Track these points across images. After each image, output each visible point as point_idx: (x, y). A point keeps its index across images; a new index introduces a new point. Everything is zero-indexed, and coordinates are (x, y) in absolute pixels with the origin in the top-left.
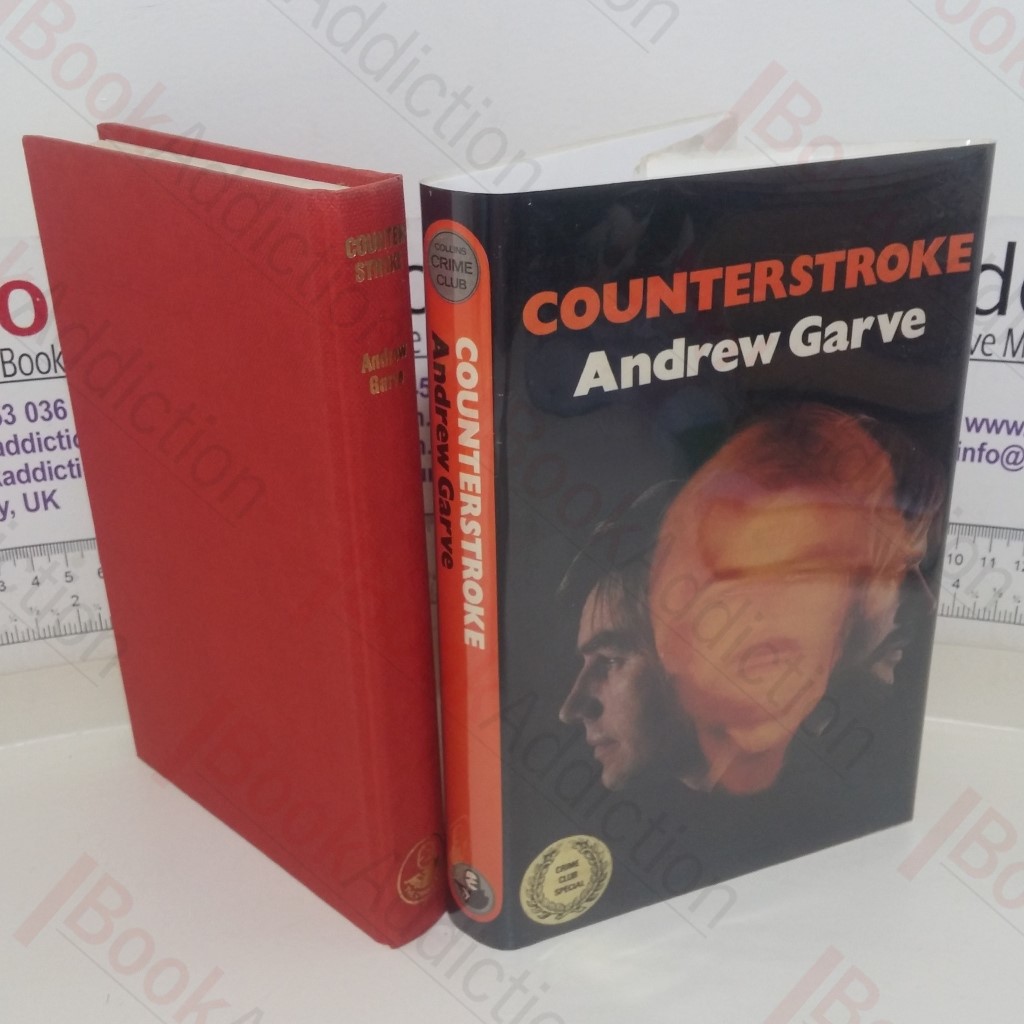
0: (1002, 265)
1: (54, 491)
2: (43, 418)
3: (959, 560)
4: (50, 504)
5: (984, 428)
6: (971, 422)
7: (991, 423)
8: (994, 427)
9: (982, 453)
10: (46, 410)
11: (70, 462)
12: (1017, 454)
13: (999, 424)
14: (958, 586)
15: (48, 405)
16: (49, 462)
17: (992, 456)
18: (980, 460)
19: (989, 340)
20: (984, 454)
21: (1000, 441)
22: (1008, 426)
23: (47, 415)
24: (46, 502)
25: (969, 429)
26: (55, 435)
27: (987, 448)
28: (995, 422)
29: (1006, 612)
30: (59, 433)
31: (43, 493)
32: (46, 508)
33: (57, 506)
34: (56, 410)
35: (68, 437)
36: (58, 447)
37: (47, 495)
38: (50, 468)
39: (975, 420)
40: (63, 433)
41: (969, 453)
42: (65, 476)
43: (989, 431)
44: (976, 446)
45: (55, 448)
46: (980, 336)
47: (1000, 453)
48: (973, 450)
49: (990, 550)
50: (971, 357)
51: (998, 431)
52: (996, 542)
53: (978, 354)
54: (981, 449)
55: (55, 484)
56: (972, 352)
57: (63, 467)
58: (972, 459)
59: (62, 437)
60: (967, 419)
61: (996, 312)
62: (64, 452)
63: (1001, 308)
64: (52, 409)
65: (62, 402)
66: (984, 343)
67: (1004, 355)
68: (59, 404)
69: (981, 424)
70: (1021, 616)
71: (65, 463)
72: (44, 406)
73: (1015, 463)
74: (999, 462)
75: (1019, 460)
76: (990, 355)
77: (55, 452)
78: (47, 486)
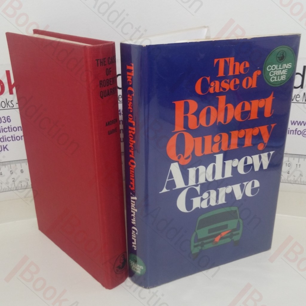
0: (302, 73)
1: (7, 145)
2: (3, 122)
3: (289, 165)
4: (5, 149)
5: (297, 124)
6: (292, 122)
7: (299, 122)
8: (300, 123)
9: (296, 132)
10: (4, 119)
11: (12, 136)
14: (289, 173)
15: (5, 118)
16: (5, 136)
17: (299, 133)
18: (295, 134)
19: (298, 96)
20: (297, 132)
21: (301, 128)
22: (304, 123)
23: (4, 121)
24: (4, 148)
25: (292, 124)
26: (7, 127)
27: (298, 130)
28: (300, 122)
29: (304, 181)
30: (8, 127)
31: (3, 146)
32: (4, 150)
33: (8, 150)
34: (8, 119)
35: (11, 128)
37: (5, 146)
38: (5, 138)
39: (294, 122)
41: (292, 132)
42: (10, 140)
43: (298, 125)
44: (294, 130)
45: (7, 131)
46: (295, 95)
47: (302, 131)
48: (293, 131)
49: (299, 162)
50: (292, 102)
51: (301, 125)
52: (300, 159)
53: (294, 101)
54: (296, 131)
55: (7, 143)
56: (293, 100)
57: (10, 138)
58: (293, 134)
59: (9, 128)
60: (291, 121)
61: (300, 87)
62: (10, 132)
63: (302, 86)
64: (6, 119)
65: (9, 117)
66: (296, 97)
67: (303, 101)
68: (8, 118)
69: (296, 122)
70: (305, 182)
71: (10, 136)
72: (4, 118)
74: (301, 134)
76: (298, 101)
77: (7, 133)
78: (5, 144)
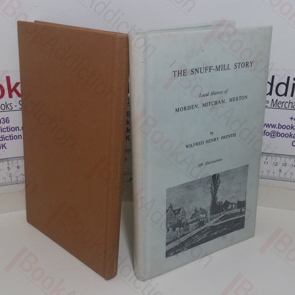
1: (5, 144)
2: (2, 123)
9: (265, 133)
10: (3, 120)
11: (10, 135)
12: (274, 133)
13: (269, 125)
15: (4, 119)
16: (4, 135)
17: (267, 134)
18: (264, 135)
19: (267, 102)
21: (269, 130)
22: (272, 126)
23: (4, 122)
26: (6, 127)
29: (271, 176)
32: (3, 148)
33: (6, 148)
34: (6, 120)
35: (10, 128)
36: (7, 131)
37: (3, 145)
38: (4, 137)
40: (8, 127)
42: (8, 139)
43: (267, 127)
47: (270, 133)
49: (267, 160)
51: (269, 127)
52: (268, 157)
55: (6, 141)
57: (8, 137)
61: (269, 94)
64: (5, 120)
65: (8, 118)
67: (271, 106)
68: (7, 119)
70: (275, 177)
73: (273, 136)
74: (269, 135)
75: (275, 135)
76: (267, 106)
78: (3, 142)
